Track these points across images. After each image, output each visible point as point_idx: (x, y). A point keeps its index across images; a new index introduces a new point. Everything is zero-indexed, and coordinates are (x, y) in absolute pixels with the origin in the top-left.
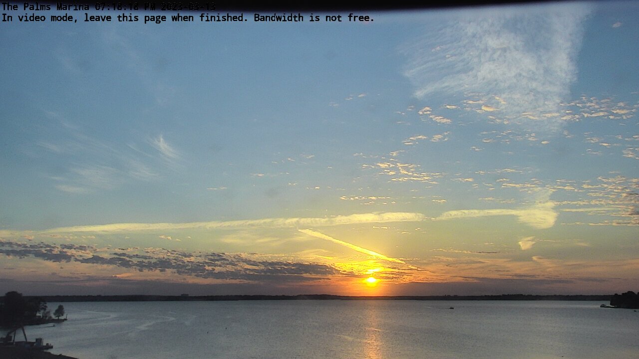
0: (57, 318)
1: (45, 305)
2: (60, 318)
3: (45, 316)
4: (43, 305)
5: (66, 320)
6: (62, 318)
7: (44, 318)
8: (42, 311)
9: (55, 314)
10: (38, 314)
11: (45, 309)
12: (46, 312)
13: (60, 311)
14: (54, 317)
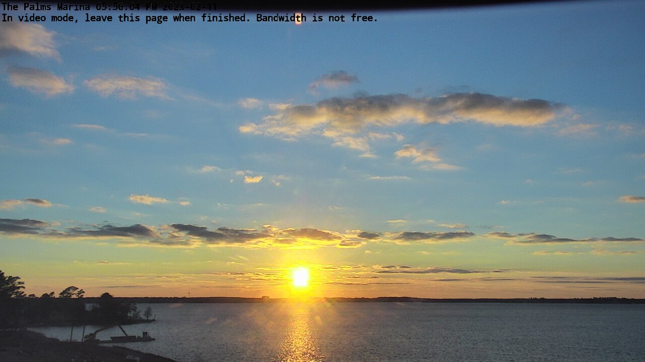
0: (146, 319)
1: (135, 306)
2: (149, 318)
3: (136, 315)
4: (133, 306)
5: (154, 320)
6: (151, 318)
7: (135, 318)
8: (133, 312)
9: (145, 315)
10: (129, 315)
11: (135, 310)
12: (136, 313)
13: (148, 313)
14: (144, 318)
